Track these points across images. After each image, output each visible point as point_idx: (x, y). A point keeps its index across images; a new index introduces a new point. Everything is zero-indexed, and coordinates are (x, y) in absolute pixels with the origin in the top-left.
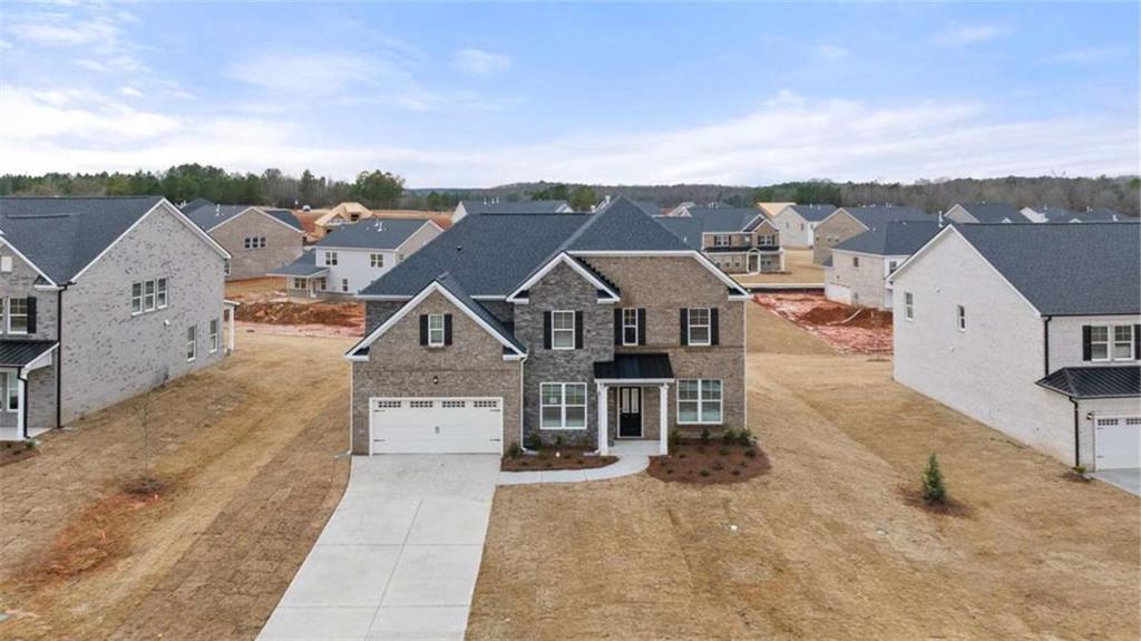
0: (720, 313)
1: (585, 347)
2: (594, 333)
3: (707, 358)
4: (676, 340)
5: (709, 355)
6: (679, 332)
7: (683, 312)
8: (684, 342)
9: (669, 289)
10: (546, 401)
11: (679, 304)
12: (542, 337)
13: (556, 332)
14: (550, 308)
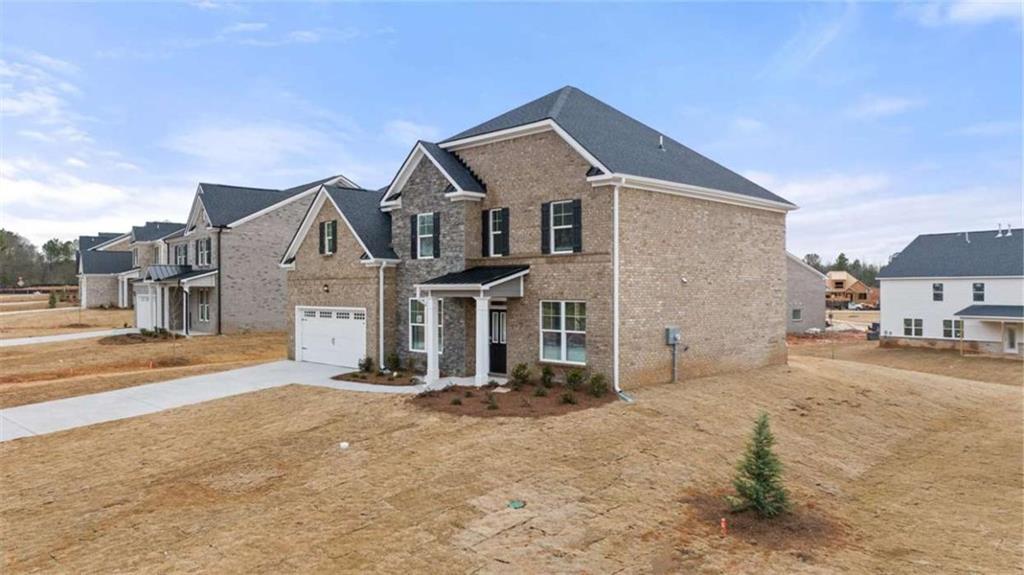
0: (583, 204)
1: (442, 255)
2: (448, 238)
3: (569, 271)
4: (537, 248)
5: (570, 266)
6: (540, 237)
7: (545, 208)
8: (545, 249)
9: (531, 178)
10: (414, 320)
11: (540, 198)
12: (409, 245)
13: (422, 239)
14: (416, 211)
